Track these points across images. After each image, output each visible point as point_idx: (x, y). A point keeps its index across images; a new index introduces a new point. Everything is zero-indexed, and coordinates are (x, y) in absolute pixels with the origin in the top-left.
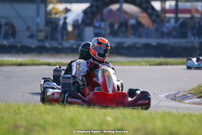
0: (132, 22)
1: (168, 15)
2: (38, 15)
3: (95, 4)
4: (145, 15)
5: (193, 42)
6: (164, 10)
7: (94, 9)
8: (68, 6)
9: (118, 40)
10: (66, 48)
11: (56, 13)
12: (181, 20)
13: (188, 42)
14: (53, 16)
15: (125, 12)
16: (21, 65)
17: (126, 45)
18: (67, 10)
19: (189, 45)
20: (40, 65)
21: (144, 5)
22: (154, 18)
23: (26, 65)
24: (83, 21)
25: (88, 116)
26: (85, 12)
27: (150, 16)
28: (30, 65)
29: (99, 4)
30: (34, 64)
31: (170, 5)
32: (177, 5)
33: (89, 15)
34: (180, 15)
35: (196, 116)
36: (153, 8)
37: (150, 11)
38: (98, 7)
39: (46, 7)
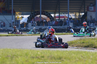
0: (44, 21)
1: (56, 18)
2: (12, 19)
3: (32, 15)
4: (49, 18)
5: (65, 27)
6: (55, 17)
7: (31, 17)
8: (23, 16)
9: (40, 27)
10: (22, 30)
11: (19, 19)
12: (60, 20)
13: (63, 27)
14: (18, 19)
15: (42, 18)
16: (7, 36)
17: (43, 29)
18: (23, 17)
19: (64, 28)
20: (14, 36)
21: (48, 15)
22: (52, 19)
23: (9, 36)
24: (28, 21)
25: (32, 52)
26: (28, 18)
27: (50, 19)
28: (11, 36)
29: (33, 15)
30: (12, 36)
31: (57, 15)
32: (59, 15)
33: (30, 19)
34: (60, 18)
35: (68, 52)
36: (51, 16)
37: (50, 17)
38: (32, 16)
39: (15, 16)
